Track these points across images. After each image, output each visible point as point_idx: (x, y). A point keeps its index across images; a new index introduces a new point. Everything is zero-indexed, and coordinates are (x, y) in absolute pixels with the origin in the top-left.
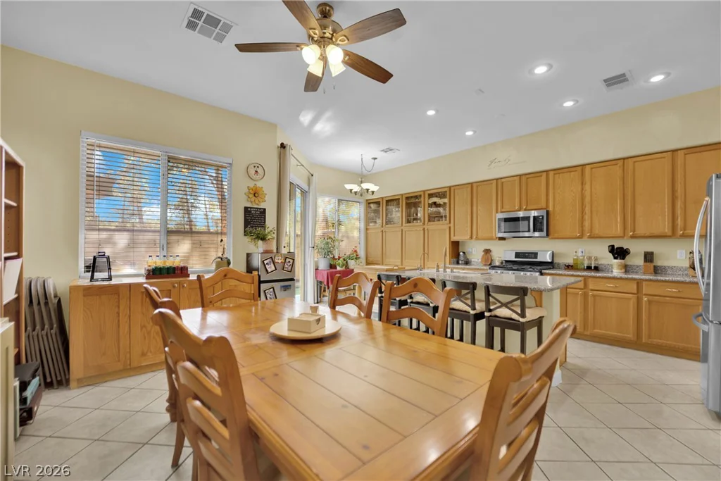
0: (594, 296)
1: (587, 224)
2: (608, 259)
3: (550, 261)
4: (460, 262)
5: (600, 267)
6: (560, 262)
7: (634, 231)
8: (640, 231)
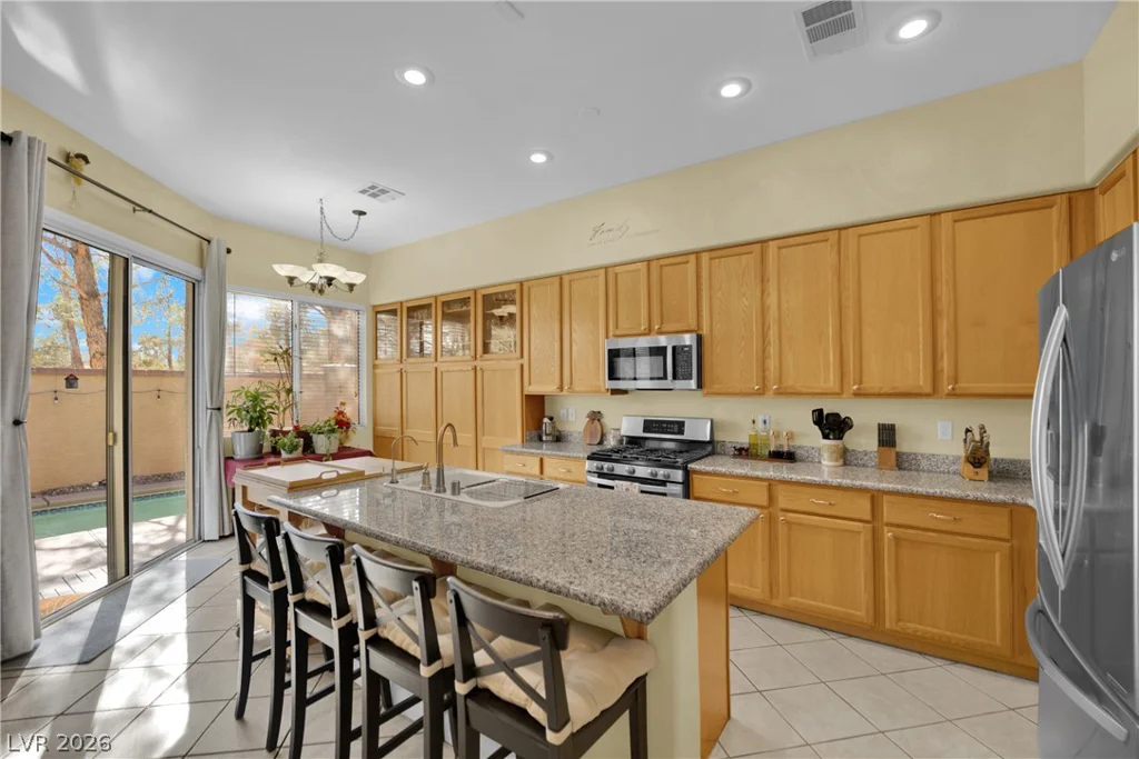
0: (788, 523)
1: (772, 364)
2: (811, 438)
3: (708, 439)
4: (544, 438)
5: (799, 453)
6: (727, 439)
7: (861, 383)
8: (872, 383)
